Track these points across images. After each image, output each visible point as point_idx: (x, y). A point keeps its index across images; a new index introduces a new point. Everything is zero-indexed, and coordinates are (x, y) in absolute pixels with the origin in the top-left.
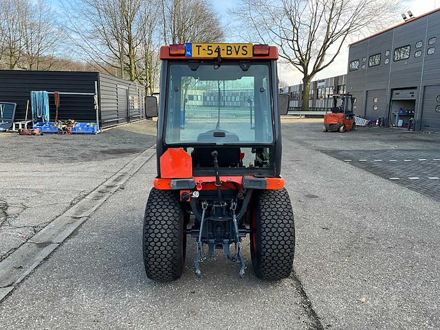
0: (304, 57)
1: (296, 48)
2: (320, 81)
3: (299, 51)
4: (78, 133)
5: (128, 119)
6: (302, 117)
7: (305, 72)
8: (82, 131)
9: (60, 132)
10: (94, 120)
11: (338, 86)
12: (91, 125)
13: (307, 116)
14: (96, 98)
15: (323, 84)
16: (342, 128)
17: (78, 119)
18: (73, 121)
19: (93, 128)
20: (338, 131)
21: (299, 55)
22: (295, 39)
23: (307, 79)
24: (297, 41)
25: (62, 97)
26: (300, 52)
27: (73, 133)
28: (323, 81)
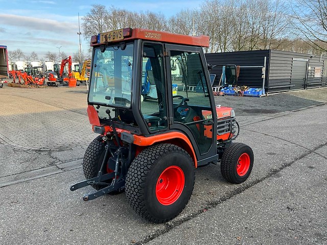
4: (248, 96)
5: (305, 86)
8: (251, 95)
9: (236, 95)
10: (260, 86)
12: (258, 90)
14: (264, 69)
17: (250, 85)
18: (246, 87)
19: (258, 93)
25: (241, 70)
27: (245, 96)
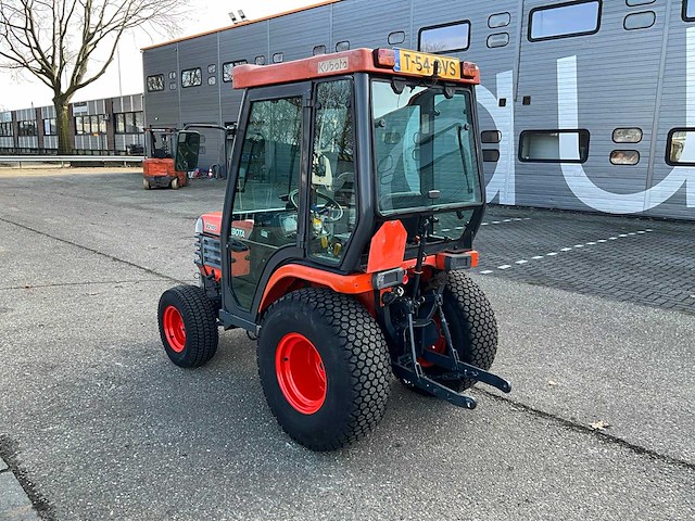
0: (50, 60)
1: (34, 45)
2: (77, 105)
3: (38, 48)
6: (66, 165)
7: (56, 86)
11: (114, 115)
13: (74, 164)
15: (84, 109)
16: (175, 182)
20: (170, 187)
21: (39, 57)
22: (29, 27)
23: (60, 99)
24: (32, 30)
26: (40, 52)
28: (84, 104)
